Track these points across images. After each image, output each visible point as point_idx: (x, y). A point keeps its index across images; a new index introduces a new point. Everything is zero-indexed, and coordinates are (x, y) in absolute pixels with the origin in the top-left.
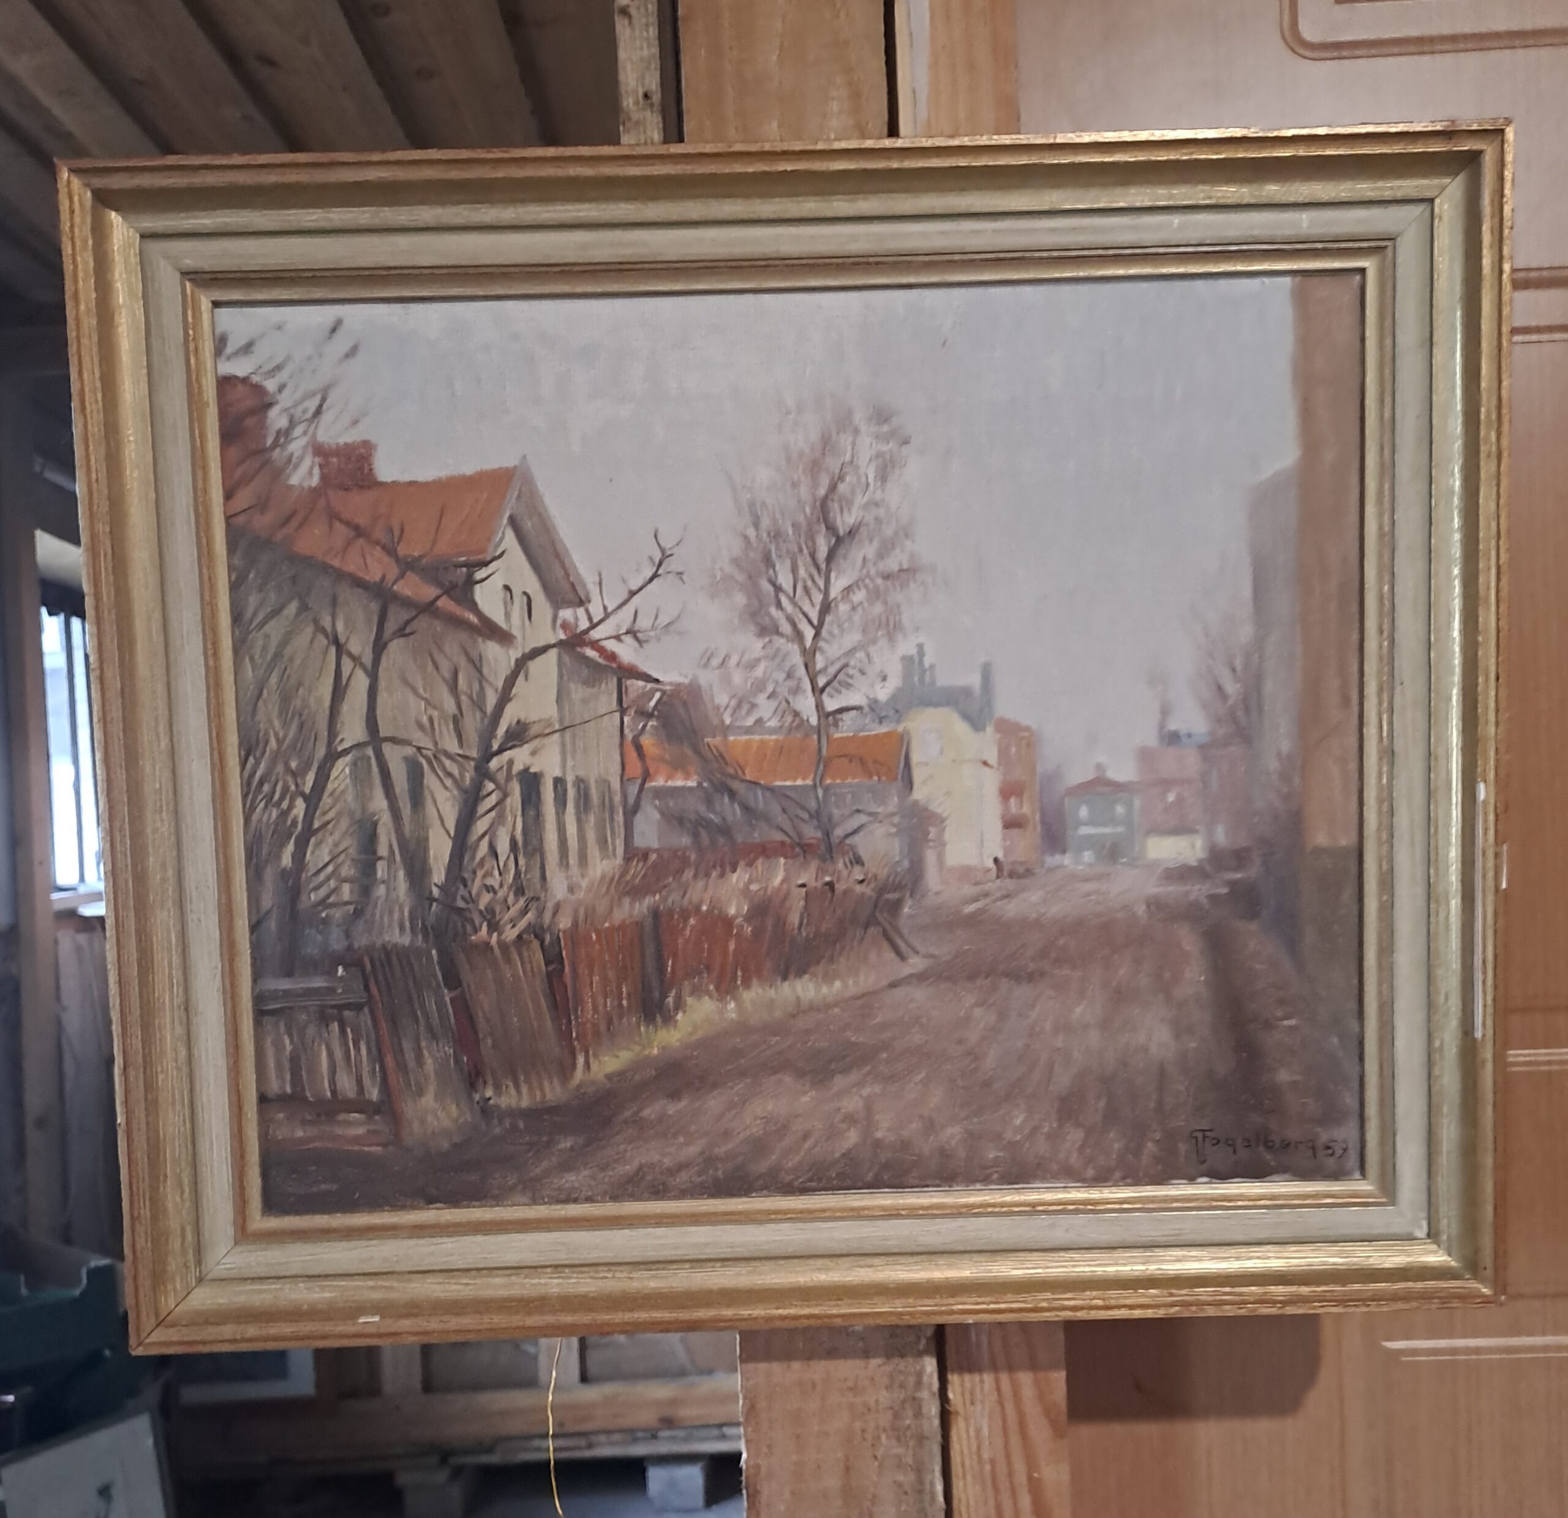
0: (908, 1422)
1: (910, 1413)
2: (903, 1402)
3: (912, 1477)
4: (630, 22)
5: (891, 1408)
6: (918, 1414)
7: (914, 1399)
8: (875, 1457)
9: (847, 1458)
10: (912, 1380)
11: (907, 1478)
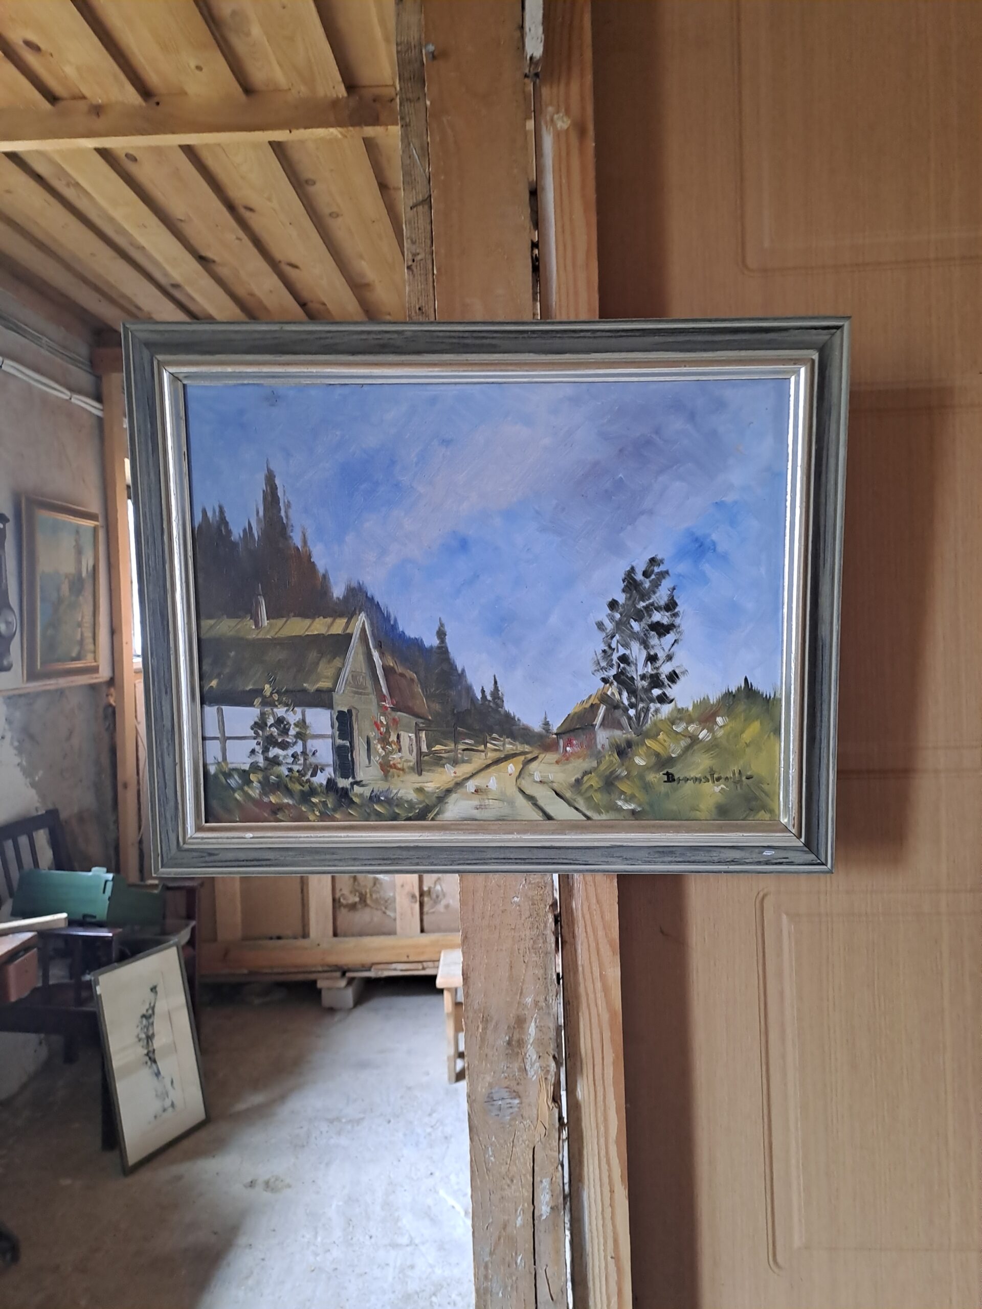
0: (540, 945)
1: (541, 941)
2: (538, 935)
3: (542, 971)
4: (413, 273)
5: (532, 939)
6: (545, 942)
7: (543, 934)
8: (524, 962)
9: (511, 962)
10: (542, 925)
11: (540, 972)
